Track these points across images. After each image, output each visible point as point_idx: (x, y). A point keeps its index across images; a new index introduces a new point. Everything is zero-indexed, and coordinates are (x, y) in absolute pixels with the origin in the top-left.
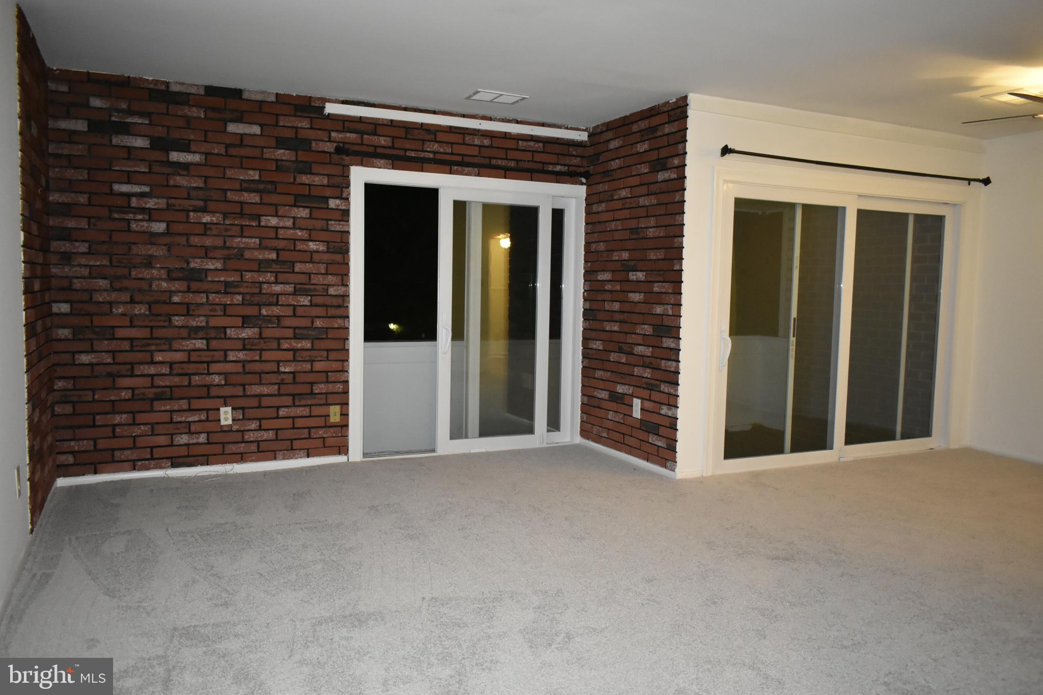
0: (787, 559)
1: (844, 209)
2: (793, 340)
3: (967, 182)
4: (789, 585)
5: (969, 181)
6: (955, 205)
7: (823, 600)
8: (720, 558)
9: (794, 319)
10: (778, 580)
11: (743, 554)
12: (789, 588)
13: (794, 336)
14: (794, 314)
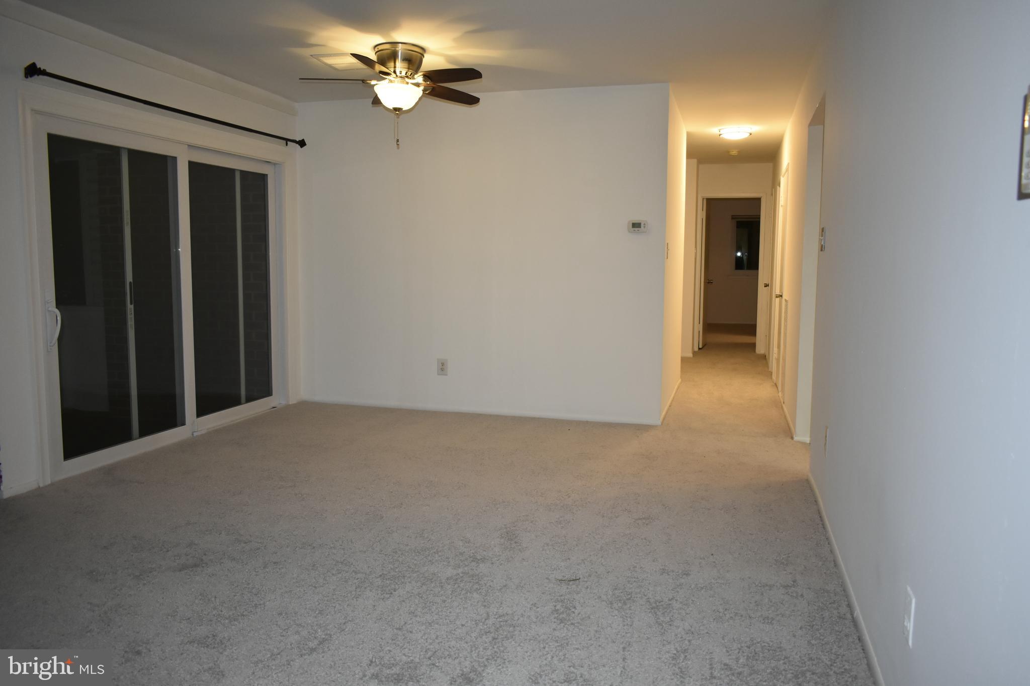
0: (196, 566)
1: (174, 159)
2: (130, 308)
3: (285, 142)
4: (215, 597)
5: (287, 140)
6: (275, 164)
7: (262, 602)
8: (115, 588)
9: (130, 283)
10: (201, 595)
11: (141, 575)
12: (218, 600)
13: (131, 304)
14: (129, 277)
